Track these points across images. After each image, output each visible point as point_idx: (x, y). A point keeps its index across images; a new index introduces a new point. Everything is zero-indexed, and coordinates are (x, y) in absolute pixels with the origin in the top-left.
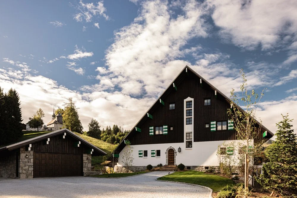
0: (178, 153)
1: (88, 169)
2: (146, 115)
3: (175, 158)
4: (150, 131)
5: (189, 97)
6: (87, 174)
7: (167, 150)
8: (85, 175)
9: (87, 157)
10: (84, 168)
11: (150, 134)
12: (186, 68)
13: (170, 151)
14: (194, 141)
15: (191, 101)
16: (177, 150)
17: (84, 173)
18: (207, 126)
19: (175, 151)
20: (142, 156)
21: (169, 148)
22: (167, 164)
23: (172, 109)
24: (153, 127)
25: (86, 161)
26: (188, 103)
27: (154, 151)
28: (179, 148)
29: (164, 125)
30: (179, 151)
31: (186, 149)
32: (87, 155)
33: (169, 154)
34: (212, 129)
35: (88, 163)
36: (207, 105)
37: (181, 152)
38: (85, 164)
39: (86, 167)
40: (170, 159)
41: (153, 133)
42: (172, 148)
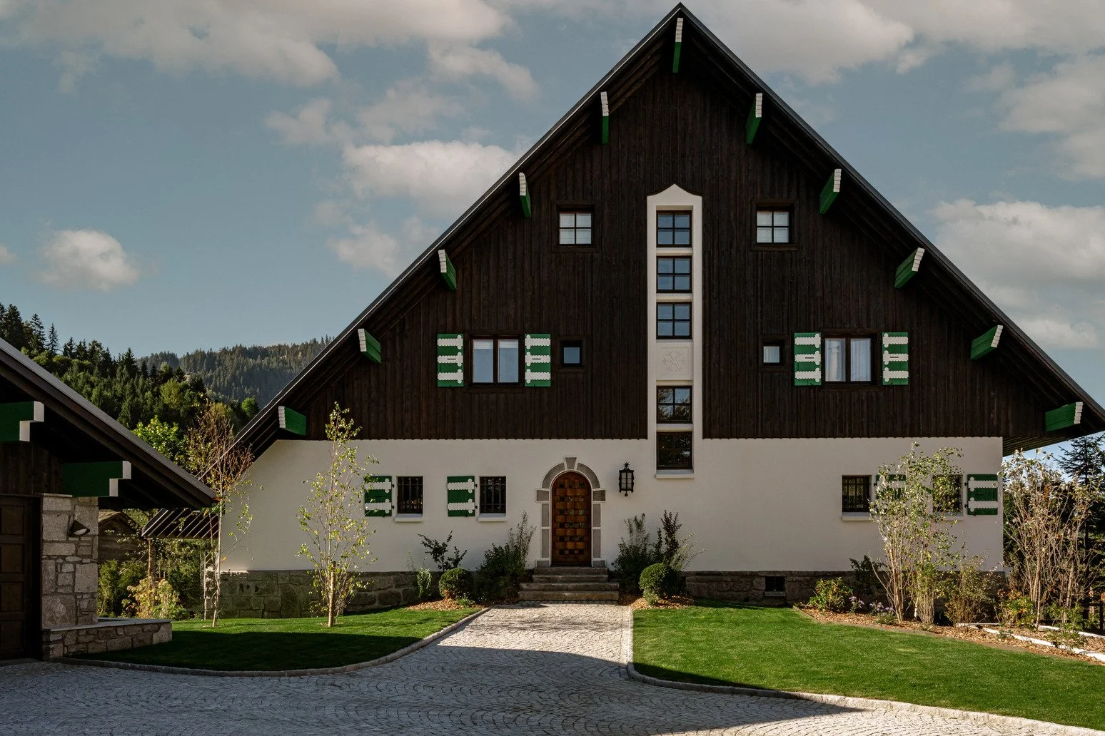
0: (613, 497)
1: (77, 608)
2: (431, 262)
3: (598, 524)
4: (442, 359)
5: (674, 187)
6: (69, 641)
7: (548, 477)
8: (57, 651)
9: (71, 514)
10: (46, 602)
11: (442, 376)
12: (680, 21)
13: (562, 486)
14: (707, 434)
15: (688, 213)
16: (606, 478)
17: (52, 638)
18: (771, 355)
19: (597, 484)
20: (387, 512)
21: (560, 466)
22: (549, 559)
23: (575, 245)
24: (460, 337)
25: (66, 549)
26: (667, 222)
27: (463, 479)
28: (621, 472)
29: (529, 333)
30: (624, 486)
31: (658, 476)
32: (68, 502)
33: (558, 504)
34: (799, 375)
35: (75, 563)
36: (773, 244)
37: (632, 491)
38: (58, 571)
39: (61, 590)
40: (560, 531)
41: (460, 371)
42: (575, 469)
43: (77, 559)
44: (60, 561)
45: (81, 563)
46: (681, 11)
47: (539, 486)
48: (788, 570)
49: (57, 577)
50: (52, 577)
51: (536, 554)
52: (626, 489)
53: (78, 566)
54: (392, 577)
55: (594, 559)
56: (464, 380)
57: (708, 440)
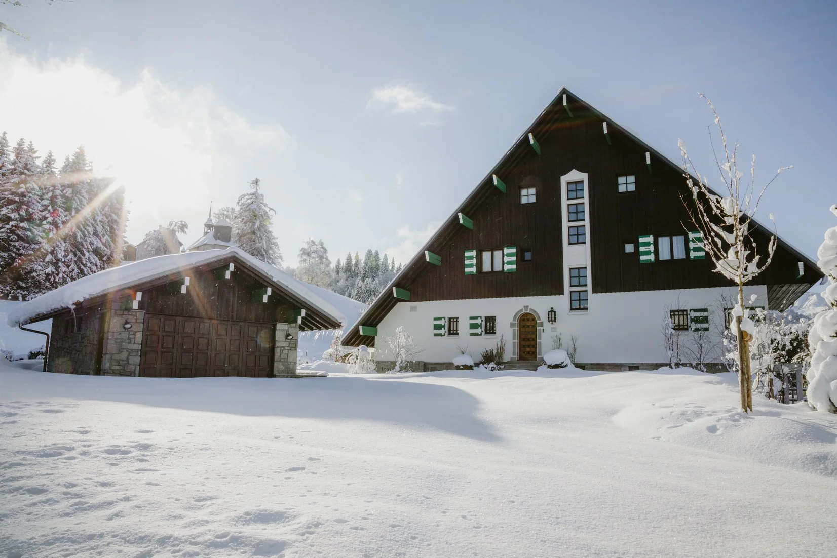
0: (547, 326)
1: (288, 368)
2: (456, 217)
3: (540, 339)
4: (466, 262)
5: (574, 170)
7: (516, 315)
9: (287, 331)
10: (276, 364)
11: (467, 270)
12: (565, 96)
13: (524, 320)
14: (594, 291)
15: (581, 182)
16: (543, 317)
18: (629, 248)
19: (539, 319)
20: (443, 334)
21: (521, 310)
22: (516, 356)
23: (528, 203)
24: (474, 251)
25: (285, 344)
26: (572, 187)
27: (476, 318)
28: (549, 312)
29: (506, 247)
30: (550, 319)
31: (570, 314)
32: (286, 326)
33: (522, 329)
34: (642, 258)
35: (288, 350)
36: (627, 192)
37: (555, 321)
38: (281, 352)
39: (282, 360)
40: (523, 343)
41: (474, 267)
42: (528, 312)
43: (289, 348)
44: (282, 348)
45: (291, 350)
46: (564, 91)
47: (511, 321)
48: (641, 362)
49: (281, 355)
50: (279, 355)
51: (510, 354)
52: (552, 321)
53: (289, 351)
54: (445, 365)
55: (538, 357)
56: (477, 271)
57: (594, 294)
